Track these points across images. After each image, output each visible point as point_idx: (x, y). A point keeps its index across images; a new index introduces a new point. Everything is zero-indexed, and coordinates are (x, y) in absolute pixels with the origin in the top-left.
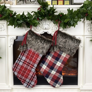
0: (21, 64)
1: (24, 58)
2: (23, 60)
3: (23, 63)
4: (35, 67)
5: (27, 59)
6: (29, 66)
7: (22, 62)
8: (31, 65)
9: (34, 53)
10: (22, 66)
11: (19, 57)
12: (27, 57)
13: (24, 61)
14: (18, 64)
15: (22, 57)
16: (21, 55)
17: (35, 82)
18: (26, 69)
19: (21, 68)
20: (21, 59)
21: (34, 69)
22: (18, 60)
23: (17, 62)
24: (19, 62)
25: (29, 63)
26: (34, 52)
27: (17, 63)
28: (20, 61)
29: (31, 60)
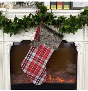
0: (31, 60)
1: (34, 54)
2: (33, 56)
3: (34, 59)
4: (45, 63)
5: (37, 55)
6: (39, 62)
7: (31, 58)
8: (42, 61)
9: (45, 49)
10: (32, 62)
11: (29, 53)
12: (37, 53)
13: (35, 57)
14: (28, 61)
15: (32, 53)
16: (31, 51)
17: (45, 79)
18: (36, 65)
19: (30, 64)
20: (31, 55)
21: (44, 65)
22: (28, 56)
23: (27, 58)
24: (29, 59)
25: (39, 59)
26: (45, 47)
27: (26, 60)
28: (30, 57)
29: (41, 56)
